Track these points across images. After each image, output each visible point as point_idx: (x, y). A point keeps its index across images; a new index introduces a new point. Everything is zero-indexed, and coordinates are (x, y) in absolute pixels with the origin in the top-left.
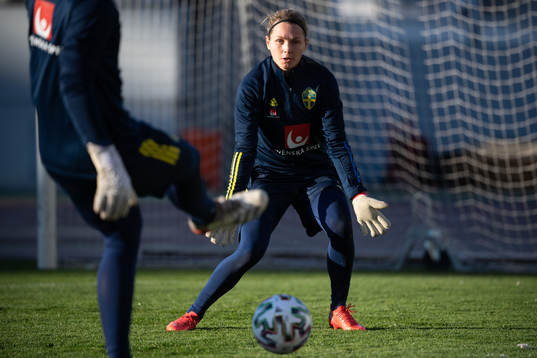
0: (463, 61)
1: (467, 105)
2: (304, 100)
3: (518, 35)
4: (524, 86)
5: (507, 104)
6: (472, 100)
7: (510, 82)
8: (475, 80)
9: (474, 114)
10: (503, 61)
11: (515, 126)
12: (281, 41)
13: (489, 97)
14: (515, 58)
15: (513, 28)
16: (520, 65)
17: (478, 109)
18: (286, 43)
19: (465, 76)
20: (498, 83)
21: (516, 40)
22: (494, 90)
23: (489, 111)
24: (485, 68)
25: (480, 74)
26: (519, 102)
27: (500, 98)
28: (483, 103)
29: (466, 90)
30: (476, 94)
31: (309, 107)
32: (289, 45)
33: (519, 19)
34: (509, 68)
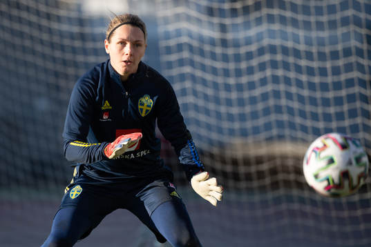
0: (197, 59)
1: (201, 103)
2: (140, 107)
3: (253, 32)
4: (257, 84)
5: (241, 102)
6: (206, 97)
7: (244, 80)
8: (209, 77)
9: (207, 112)
10: (237, 58)
11: (249, 125)
12: (123, 43)
13: (223, 95)
14: (249, 56)
15: (247, 25)
16: (255, 62)
17: (212, 106)
18: (128, 45)
19: (199, 73)
20: (232, 81)
21: (250, 37)
22: (228, 88)
23: (223, 109)
24: (219, 65)
25: (214, 71)
26: (253, 100)
27: (234, 95)
28: (217, 101)
29: (199, 88)
30: (210, 92)
31: (143, 115)
32: (131, 48)
33: (253, 16)
34: (243, 65)
